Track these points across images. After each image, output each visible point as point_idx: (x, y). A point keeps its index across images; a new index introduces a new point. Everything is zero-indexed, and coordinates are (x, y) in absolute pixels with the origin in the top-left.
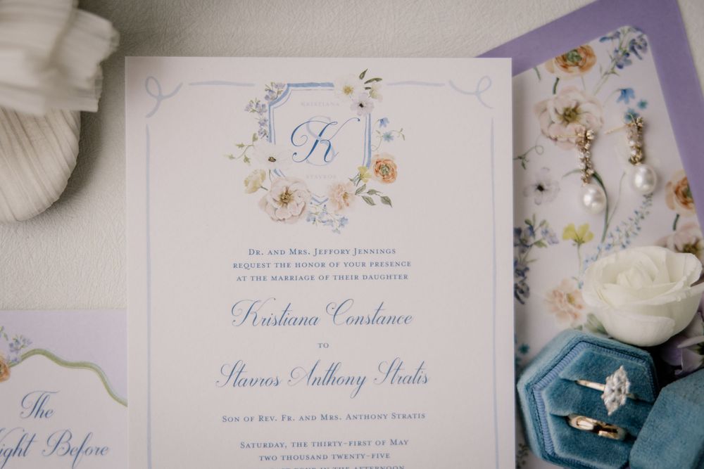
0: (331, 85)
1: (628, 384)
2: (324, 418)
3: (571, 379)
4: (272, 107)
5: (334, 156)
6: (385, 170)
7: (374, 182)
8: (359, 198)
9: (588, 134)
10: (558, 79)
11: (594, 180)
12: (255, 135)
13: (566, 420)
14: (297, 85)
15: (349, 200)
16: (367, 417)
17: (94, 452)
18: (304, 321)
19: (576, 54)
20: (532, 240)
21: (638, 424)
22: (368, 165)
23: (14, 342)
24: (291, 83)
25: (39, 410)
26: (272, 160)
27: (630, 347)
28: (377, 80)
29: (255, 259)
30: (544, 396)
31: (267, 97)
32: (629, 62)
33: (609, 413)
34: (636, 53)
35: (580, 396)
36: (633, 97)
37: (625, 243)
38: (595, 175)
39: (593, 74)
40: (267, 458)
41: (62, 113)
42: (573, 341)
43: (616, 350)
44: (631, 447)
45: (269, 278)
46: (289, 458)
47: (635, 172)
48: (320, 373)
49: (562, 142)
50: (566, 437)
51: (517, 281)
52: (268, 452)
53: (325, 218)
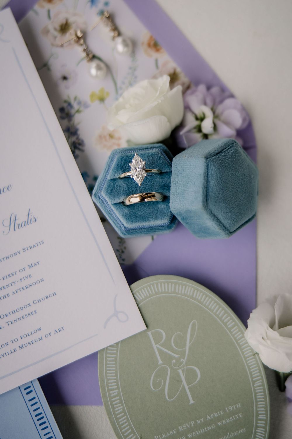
3: (115, 178)
10: (49, 10)
11: (94, 59)
13: (123, 203)
16: (7, 258)
20: (73, 111)
21: (167, 187)
35: (126, 186)
38: (93, 56)
43: (140, 149)
47: (116, 44)
49: (66, 46)
50: (128, 215)
51: (74, 139)
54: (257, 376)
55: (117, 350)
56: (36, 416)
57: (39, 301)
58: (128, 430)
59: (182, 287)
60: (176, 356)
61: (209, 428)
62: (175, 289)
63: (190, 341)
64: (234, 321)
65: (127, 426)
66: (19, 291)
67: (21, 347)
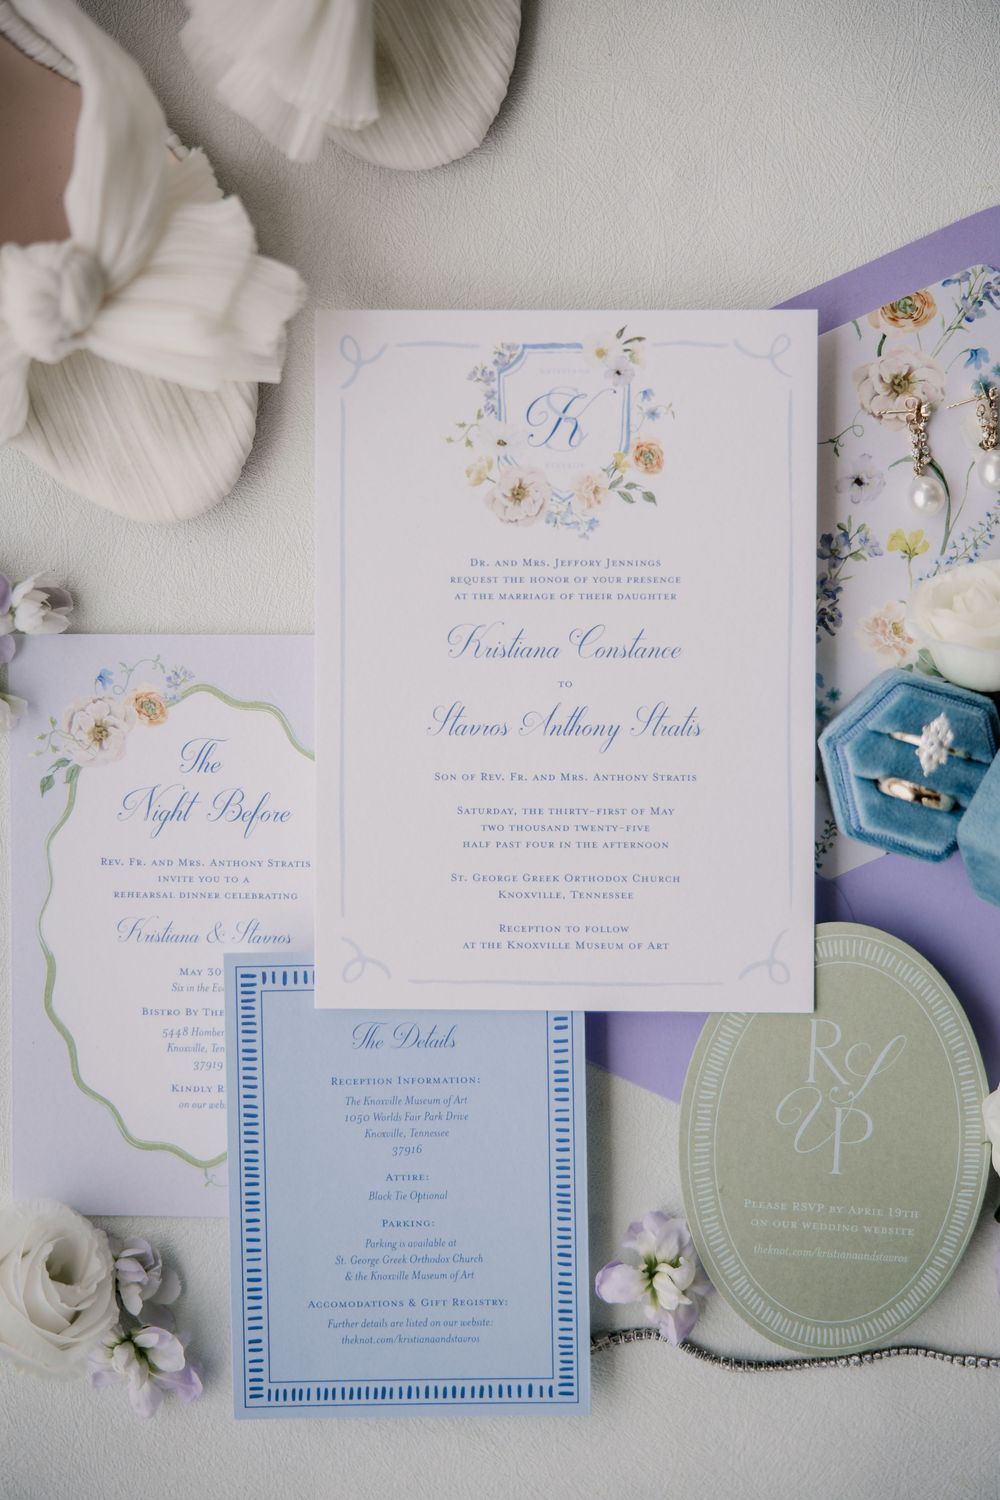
0: (579, 346)
1: (950, 737)
2: (565, 777)
3: (882, 731)
4: (502, 375)
5: (582, 438)
6: (648, 457)
7: (633, 472)
8: (614, 494)
9: (923, 410)
10: (884, 337)
11: (931, 471)
12: (479, 411)
13: (876, 782)
14: (534, 347)
15: (600, 496)
16: (620, 778)
17: (272, 818)
18: (541, 652)
19: (909, 302)
20: (846, 551)
21: (969, 790)
22: (626, 451)
23: (172, 674)
24: (528, 342)
25: (203, 763)
26: (502, 443)
27: (966, 692)
28: (640, 339)
29: (478, 571)
30: (847, 752)
31: (496, 362)
32: (983, 314)
33: (925, 774)
34: (992, 301)
35: (894, 754)
36: (987, 360)
37: (973, 557)
38: (931, 464)
39: (932, 330)
40: (492, 828)
41: (236, 384)
42: (890, 683)
43: (948, 695)
44: (959, 820)
45: (496, 596)
46: (520, 828)
47: (985, 462)
48: (561, 719)
49: (889, 420)
50: (876, 808)
51: (825, 604)
52: (492, 820)
53: (569, 519)
54: (971, 1181)
55: (744, 1025)
56: (557, 1072)
57: (645, 879)
58: (704, 1167)
59: (908, 969)
60: (844, 1082)
61: (846, 1228)
62: (895, 965)
63: (881, 1067)
64: (974, 1068)
65: (705, 1160)
66: (616, 846)
67: (580, 946)
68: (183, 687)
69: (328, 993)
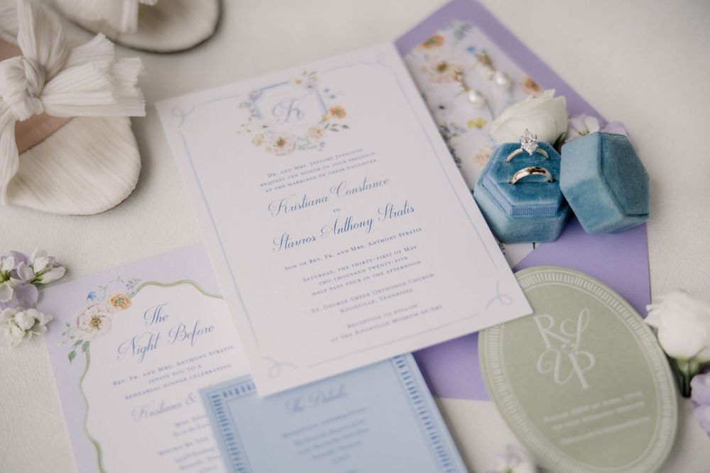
0: (287, 83)
2: (353, 249)
4: (255, 103)
5: (303, 115)
6: (338, 112)
7: (333, 120)
8: (328, 130)
9: (457, 71)
12: (250, 118)
13: (510, 183)
14: (267, 88)
15: (321, 133)
16: (382, 241)
17: (204, 332)
18: (318, 201)
19: (431, 41)
20: (450, 135)
22: (326, 113)
23: (128, 283)
25: (157, 317)
26: (265, 127)
28: (315, 73)
29: (273, 178)
31: (250, 99)
32: (465, 36)
33: (531, 154)
34: (467, 31)
35: (512, 168)
36: (477, 50)
39: (446, 46)
40: (324, 282)
44: (559, 183)
45: (287, 186)
46: (339, 278)
48: (341, 225)
49: (443, 81)
50: (514, 191)
52: (324, 279)
53: (311, 145)
57: (415, 280)
60: (566, 341)
66: (393, 270)
67: (395, 321)
68: (136, 287)
69: (264, 388)
